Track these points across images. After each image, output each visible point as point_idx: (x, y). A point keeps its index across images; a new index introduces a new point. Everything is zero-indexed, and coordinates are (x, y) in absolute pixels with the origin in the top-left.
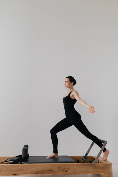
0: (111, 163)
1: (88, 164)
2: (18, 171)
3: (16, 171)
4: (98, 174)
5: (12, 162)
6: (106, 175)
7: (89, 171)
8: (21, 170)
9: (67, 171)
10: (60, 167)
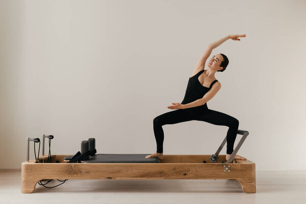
0: (255, 164)
1: (218, 165)
2: (114, 173)
3: (111, 173)
4: (232, 179)
5: (69, 161)
6: (245, 180)
7: (219, 175)
8: (119, 172)
9: (185, 174)
10: (175, 169)
